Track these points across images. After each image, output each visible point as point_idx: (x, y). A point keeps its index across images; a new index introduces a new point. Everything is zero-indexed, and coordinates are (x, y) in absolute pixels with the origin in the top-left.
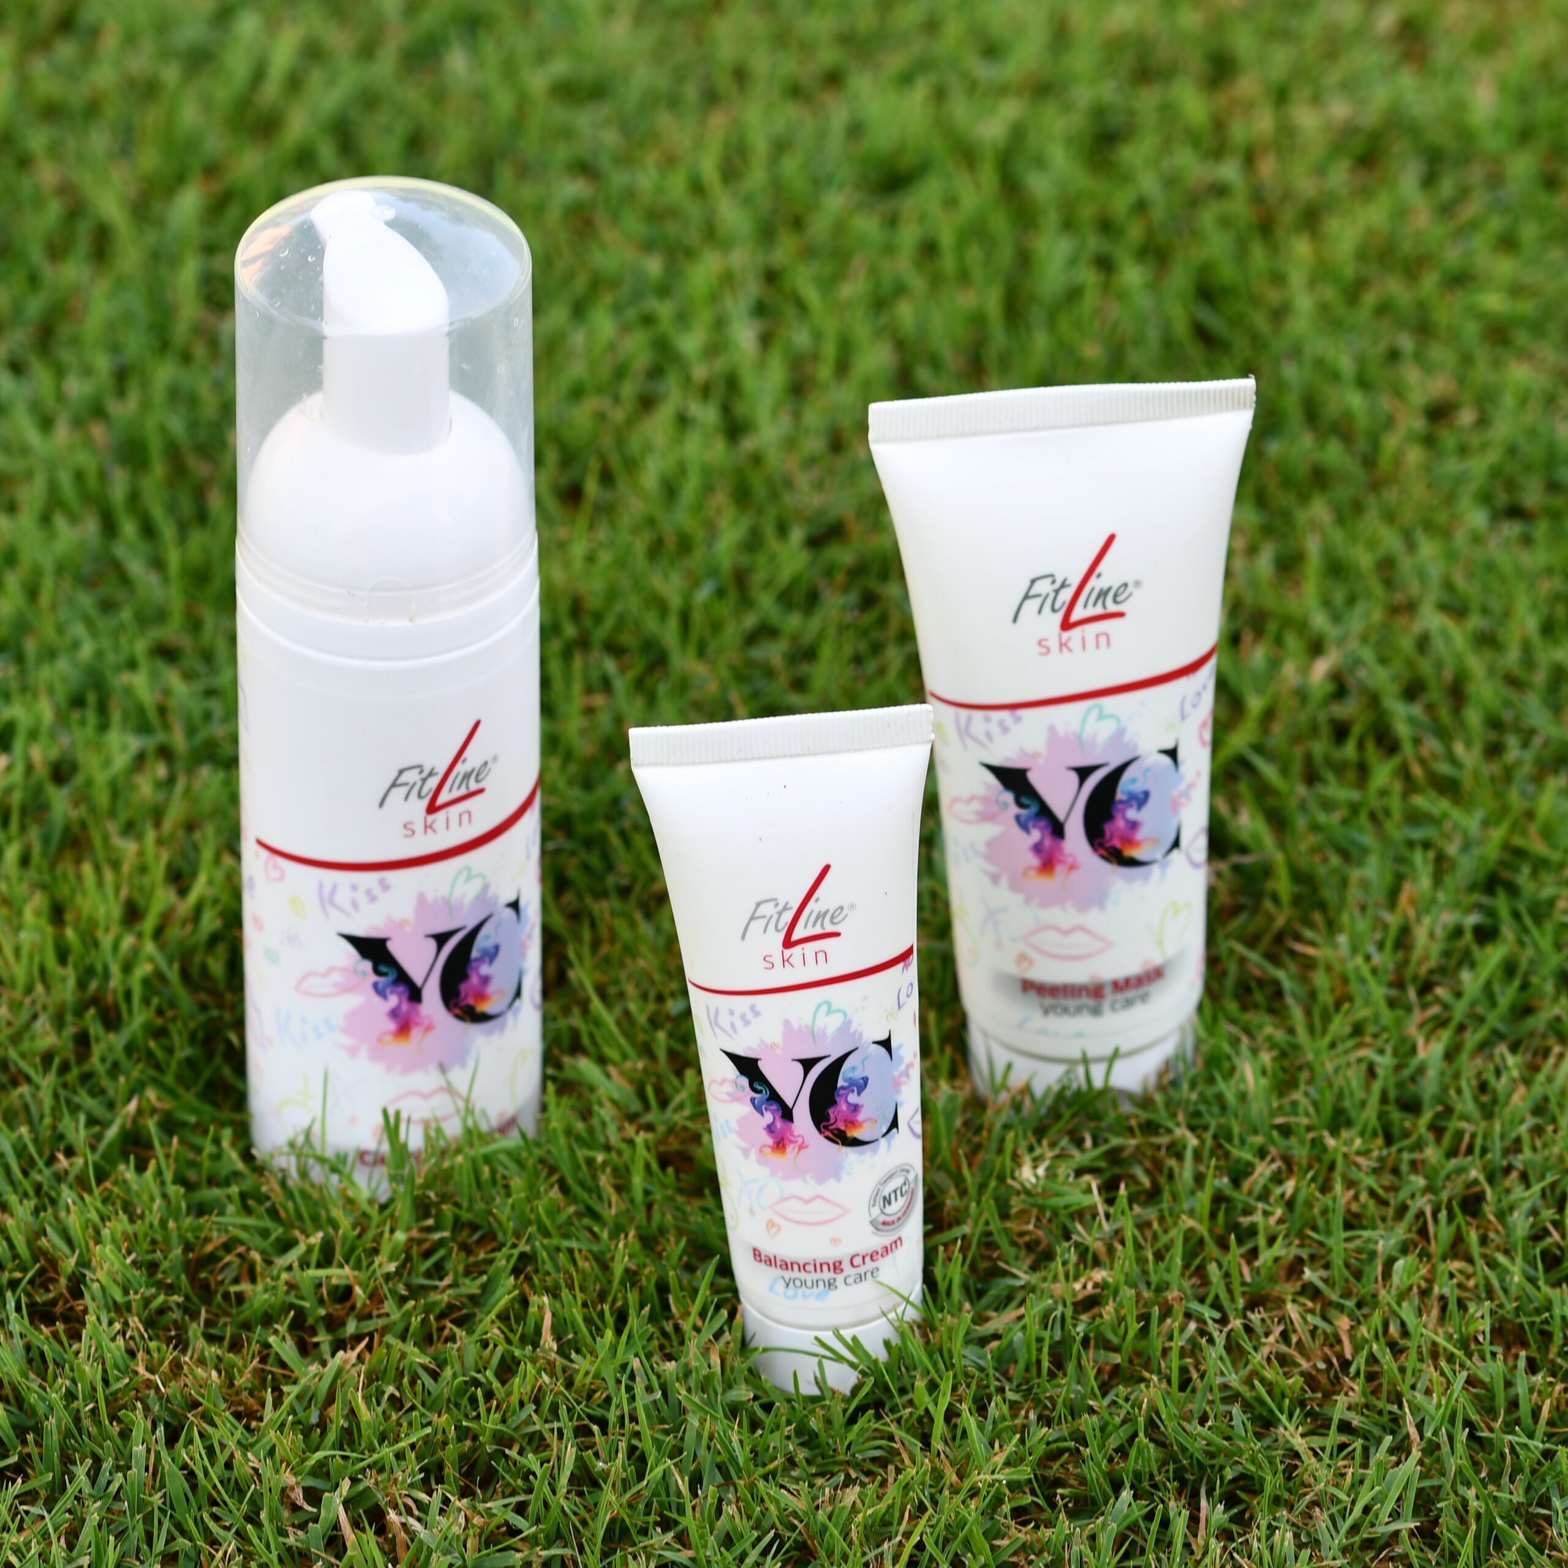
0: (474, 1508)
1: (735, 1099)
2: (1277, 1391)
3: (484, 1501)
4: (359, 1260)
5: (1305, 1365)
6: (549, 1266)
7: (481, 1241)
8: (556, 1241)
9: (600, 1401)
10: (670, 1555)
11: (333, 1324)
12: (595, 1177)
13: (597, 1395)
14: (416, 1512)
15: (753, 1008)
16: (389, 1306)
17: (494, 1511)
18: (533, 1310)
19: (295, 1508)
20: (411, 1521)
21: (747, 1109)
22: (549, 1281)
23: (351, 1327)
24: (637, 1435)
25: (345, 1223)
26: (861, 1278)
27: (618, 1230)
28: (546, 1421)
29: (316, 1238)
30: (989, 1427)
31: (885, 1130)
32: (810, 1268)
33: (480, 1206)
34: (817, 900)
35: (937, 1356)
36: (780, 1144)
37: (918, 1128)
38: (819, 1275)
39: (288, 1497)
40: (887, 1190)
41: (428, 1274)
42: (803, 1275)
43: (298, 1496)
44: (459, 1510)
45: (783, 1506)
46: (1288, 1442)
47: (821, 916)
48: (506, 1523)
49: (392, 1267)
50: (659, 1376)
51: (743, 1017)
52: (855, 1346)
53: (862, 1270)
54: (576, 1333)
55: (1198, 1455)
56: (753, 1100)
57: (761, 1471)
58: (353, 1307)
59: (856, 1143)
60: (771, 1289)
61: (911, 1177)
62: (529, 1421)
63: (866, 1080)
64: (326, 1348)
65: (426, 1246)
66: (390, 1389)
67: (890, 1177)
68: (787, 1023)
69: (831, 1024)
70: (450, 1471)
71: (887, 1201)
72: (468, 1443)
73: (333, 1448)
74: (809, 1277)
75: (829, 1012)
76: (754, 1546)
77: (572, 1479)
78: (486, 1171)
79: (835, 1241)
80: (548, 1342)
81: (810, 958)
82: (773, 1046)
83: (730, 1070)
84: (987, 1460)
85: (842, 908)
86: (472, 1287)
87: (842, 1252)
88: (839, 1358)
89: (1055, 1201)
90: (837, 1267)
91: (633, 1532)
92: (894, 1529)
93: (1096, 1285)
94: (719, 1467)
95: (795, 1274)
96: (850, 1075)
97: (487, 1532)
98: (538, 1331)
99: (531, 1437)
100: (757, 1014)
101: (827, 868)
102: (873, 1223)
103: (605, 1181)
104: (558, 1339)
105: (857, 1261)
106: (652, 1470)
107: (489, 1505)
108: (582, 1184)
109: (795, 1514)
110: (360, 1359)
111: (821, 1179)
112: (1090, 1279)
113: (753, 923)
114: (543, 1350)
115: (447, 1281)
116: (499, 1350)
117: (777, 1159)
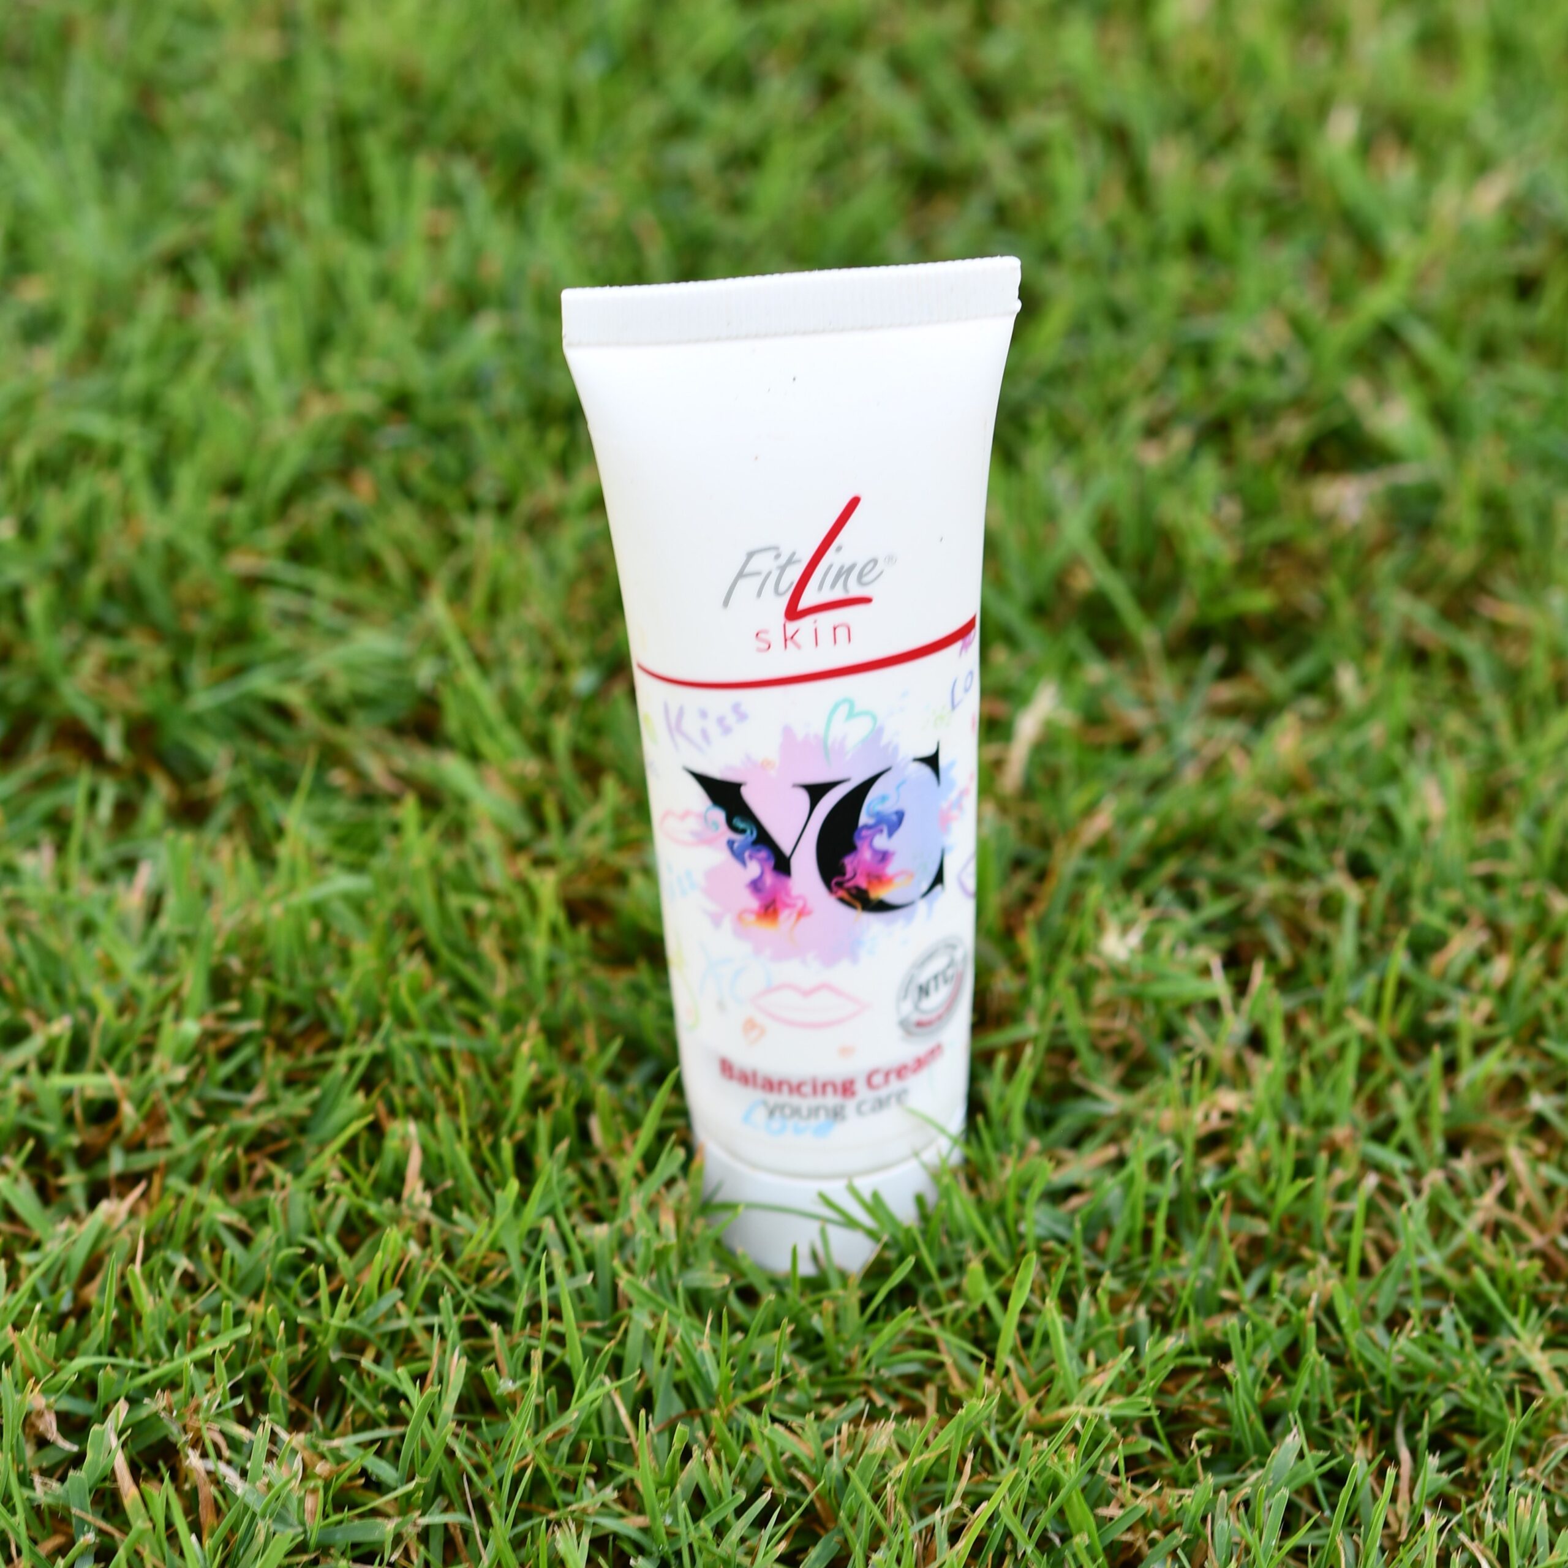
0: (314, 1447)
1: (702, 840)
2: (1502, 1280)
3: (328, 1437)
4: (127, 1061)
5: (1537, 1240)
6: (413, 1075)
7: (306, 1034)
8: (421, 1035)
9: (496, 1284)
10: (610, 1524)
11: (88, 1157)
12: (473, 938)
13: (492, 1275)
14: (227, 1453)
15: (736, 707)
16: (174, 1131)
17: (345, 1453)
18: (392, 1144)
19: (42, 1443)
20: (223, 1469)
21: (719, 856)
22: (413, 1097)
23: (117, 1163)
24: (559, 1339)
25: (106, 1006)
26: (881, 1104)
27: (510, 1021)
28: (417, 1314)
29: (61, 1027)
30: (1079, 1331)
31: (925, 886)
32: (807, 1089)
33: (305, 980)
34: (839, 549)
35: (995, 1222)
36: (770, 909)
37: (971, 884)
38: (819, 1101)
39: (33, 1426)
40: (924, 976)
41: (228, 1084)
42: (795, 1100)
43: (49, 1426)
44: (294, 1452)
45: (778, 1449)
46: (1520, 1357)
47: (844, 573)
48: (364, 1472)
49: (179, 1074)
50: (582, 1245)
51: (721, 721)
52: (876, 1206)
53: (883, 1092)
54: (456, 1178)
55: (1393, 1379)
56: (731, 844)
57: (744, 1396)
58: (117, 1132)
59: (882, 907)
60: (747, 1118)
61: (959, 954)
62: (393, 1313)
63: (900, 815)
64: (78, 1197)
65: (225, 1041)
66: (183, 1264)
67: (930, 956)
68: (788, 732)
69: (854, 733)
70: (277, 1390)
71: (924, 991)
72: (302, 1347)
73: (99, 1352)
74: (805, 1103)
75: (851, 715)
76: (740, 1512)
77: (462, 1406)
78: (314, 929)
79: (846, 1051)
80: (415, 1191)
81: (825, 635)
82: (765, 765)
83: (698, 798)
84: (1082, 1381)
85: (875, 561)
86: (295, 1104)
87: (854, 1067)
88: (850, 1223)
89: (1158, 989)
90: (847, 1089)
91: (554, 1485)
92: (948, 1486)
93: (1226, 1115)
94: (677, 1386)
95: (784, 1098)
96: (879, 808)
97: (335, 1486)
98: (399, 1174)
99: (393, 1336)
100: (742, 717)
101: (854, 503)
102: (904, 1024)
103: (489, 944)
104: (429, 1186)
105: (878, 1079)
106: (580, 1396)
107: (336, 1443)
108: (454, 948)
109: (794, 1461)
110: (133, 1213)
111: (829, 959)
112: (1213, 1105)
113: (742, 584)
114: (411, 1206)
115: (257, 1095)
116: (342, 1205)
117: (765, 930)
